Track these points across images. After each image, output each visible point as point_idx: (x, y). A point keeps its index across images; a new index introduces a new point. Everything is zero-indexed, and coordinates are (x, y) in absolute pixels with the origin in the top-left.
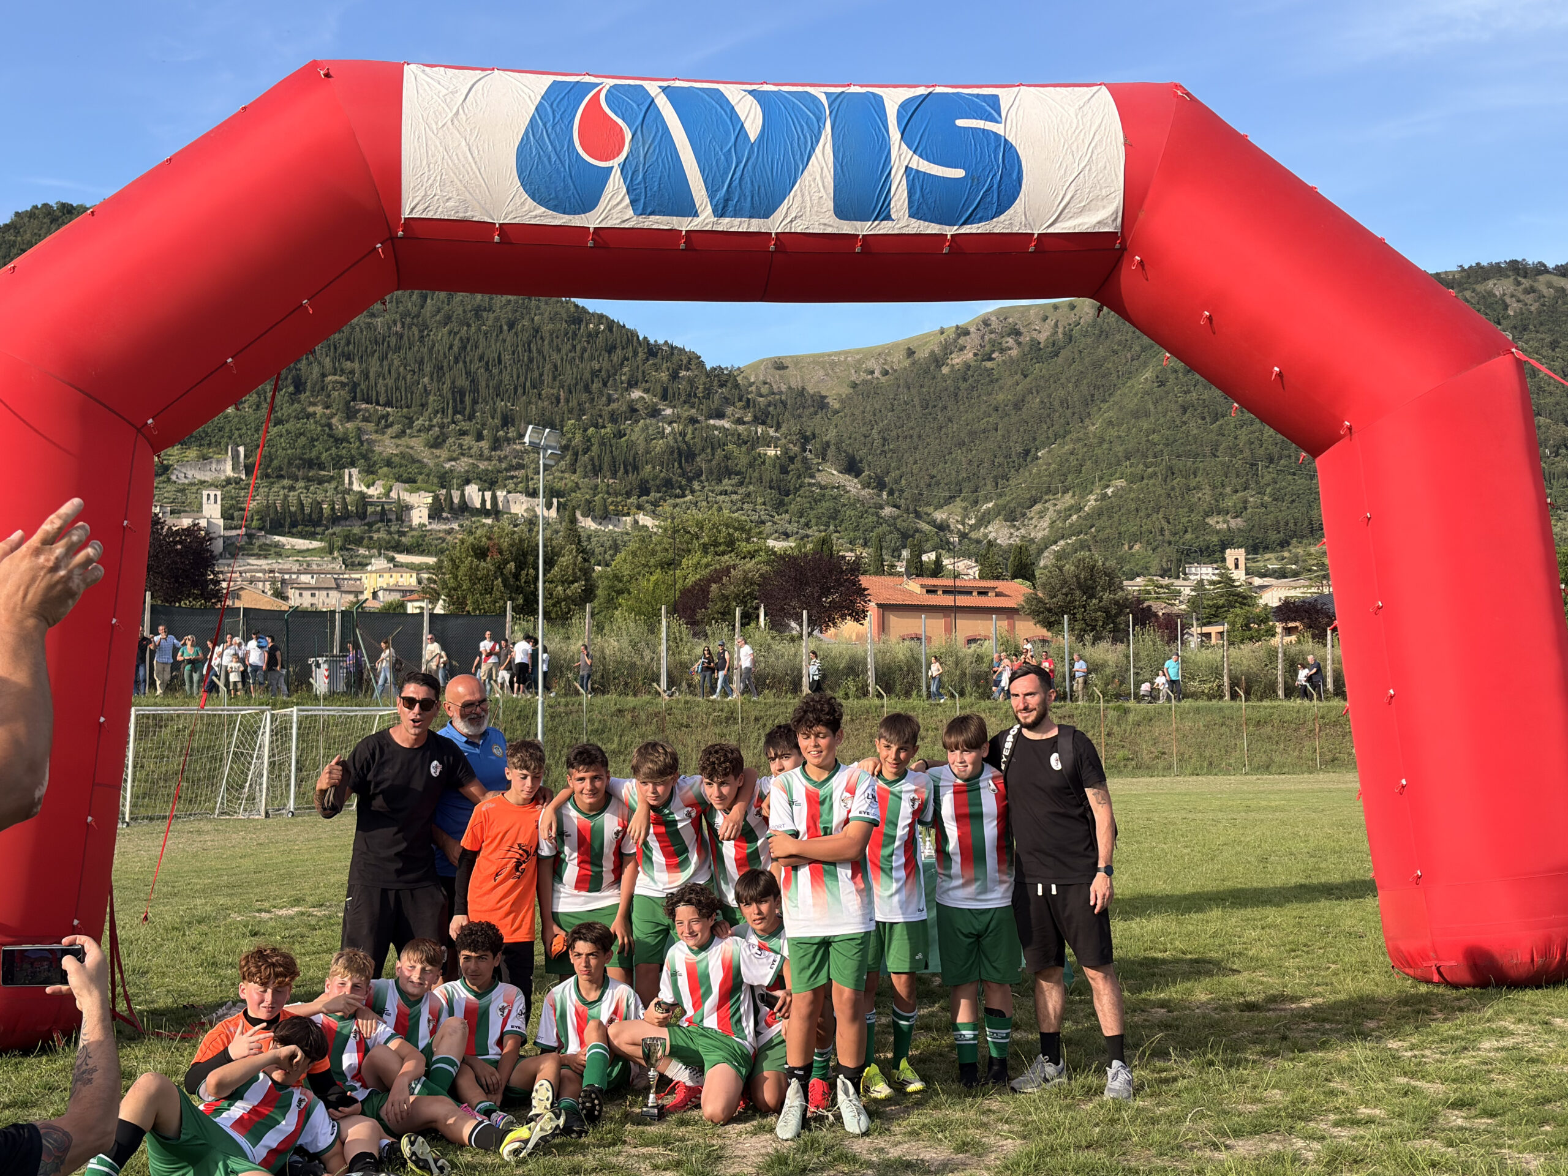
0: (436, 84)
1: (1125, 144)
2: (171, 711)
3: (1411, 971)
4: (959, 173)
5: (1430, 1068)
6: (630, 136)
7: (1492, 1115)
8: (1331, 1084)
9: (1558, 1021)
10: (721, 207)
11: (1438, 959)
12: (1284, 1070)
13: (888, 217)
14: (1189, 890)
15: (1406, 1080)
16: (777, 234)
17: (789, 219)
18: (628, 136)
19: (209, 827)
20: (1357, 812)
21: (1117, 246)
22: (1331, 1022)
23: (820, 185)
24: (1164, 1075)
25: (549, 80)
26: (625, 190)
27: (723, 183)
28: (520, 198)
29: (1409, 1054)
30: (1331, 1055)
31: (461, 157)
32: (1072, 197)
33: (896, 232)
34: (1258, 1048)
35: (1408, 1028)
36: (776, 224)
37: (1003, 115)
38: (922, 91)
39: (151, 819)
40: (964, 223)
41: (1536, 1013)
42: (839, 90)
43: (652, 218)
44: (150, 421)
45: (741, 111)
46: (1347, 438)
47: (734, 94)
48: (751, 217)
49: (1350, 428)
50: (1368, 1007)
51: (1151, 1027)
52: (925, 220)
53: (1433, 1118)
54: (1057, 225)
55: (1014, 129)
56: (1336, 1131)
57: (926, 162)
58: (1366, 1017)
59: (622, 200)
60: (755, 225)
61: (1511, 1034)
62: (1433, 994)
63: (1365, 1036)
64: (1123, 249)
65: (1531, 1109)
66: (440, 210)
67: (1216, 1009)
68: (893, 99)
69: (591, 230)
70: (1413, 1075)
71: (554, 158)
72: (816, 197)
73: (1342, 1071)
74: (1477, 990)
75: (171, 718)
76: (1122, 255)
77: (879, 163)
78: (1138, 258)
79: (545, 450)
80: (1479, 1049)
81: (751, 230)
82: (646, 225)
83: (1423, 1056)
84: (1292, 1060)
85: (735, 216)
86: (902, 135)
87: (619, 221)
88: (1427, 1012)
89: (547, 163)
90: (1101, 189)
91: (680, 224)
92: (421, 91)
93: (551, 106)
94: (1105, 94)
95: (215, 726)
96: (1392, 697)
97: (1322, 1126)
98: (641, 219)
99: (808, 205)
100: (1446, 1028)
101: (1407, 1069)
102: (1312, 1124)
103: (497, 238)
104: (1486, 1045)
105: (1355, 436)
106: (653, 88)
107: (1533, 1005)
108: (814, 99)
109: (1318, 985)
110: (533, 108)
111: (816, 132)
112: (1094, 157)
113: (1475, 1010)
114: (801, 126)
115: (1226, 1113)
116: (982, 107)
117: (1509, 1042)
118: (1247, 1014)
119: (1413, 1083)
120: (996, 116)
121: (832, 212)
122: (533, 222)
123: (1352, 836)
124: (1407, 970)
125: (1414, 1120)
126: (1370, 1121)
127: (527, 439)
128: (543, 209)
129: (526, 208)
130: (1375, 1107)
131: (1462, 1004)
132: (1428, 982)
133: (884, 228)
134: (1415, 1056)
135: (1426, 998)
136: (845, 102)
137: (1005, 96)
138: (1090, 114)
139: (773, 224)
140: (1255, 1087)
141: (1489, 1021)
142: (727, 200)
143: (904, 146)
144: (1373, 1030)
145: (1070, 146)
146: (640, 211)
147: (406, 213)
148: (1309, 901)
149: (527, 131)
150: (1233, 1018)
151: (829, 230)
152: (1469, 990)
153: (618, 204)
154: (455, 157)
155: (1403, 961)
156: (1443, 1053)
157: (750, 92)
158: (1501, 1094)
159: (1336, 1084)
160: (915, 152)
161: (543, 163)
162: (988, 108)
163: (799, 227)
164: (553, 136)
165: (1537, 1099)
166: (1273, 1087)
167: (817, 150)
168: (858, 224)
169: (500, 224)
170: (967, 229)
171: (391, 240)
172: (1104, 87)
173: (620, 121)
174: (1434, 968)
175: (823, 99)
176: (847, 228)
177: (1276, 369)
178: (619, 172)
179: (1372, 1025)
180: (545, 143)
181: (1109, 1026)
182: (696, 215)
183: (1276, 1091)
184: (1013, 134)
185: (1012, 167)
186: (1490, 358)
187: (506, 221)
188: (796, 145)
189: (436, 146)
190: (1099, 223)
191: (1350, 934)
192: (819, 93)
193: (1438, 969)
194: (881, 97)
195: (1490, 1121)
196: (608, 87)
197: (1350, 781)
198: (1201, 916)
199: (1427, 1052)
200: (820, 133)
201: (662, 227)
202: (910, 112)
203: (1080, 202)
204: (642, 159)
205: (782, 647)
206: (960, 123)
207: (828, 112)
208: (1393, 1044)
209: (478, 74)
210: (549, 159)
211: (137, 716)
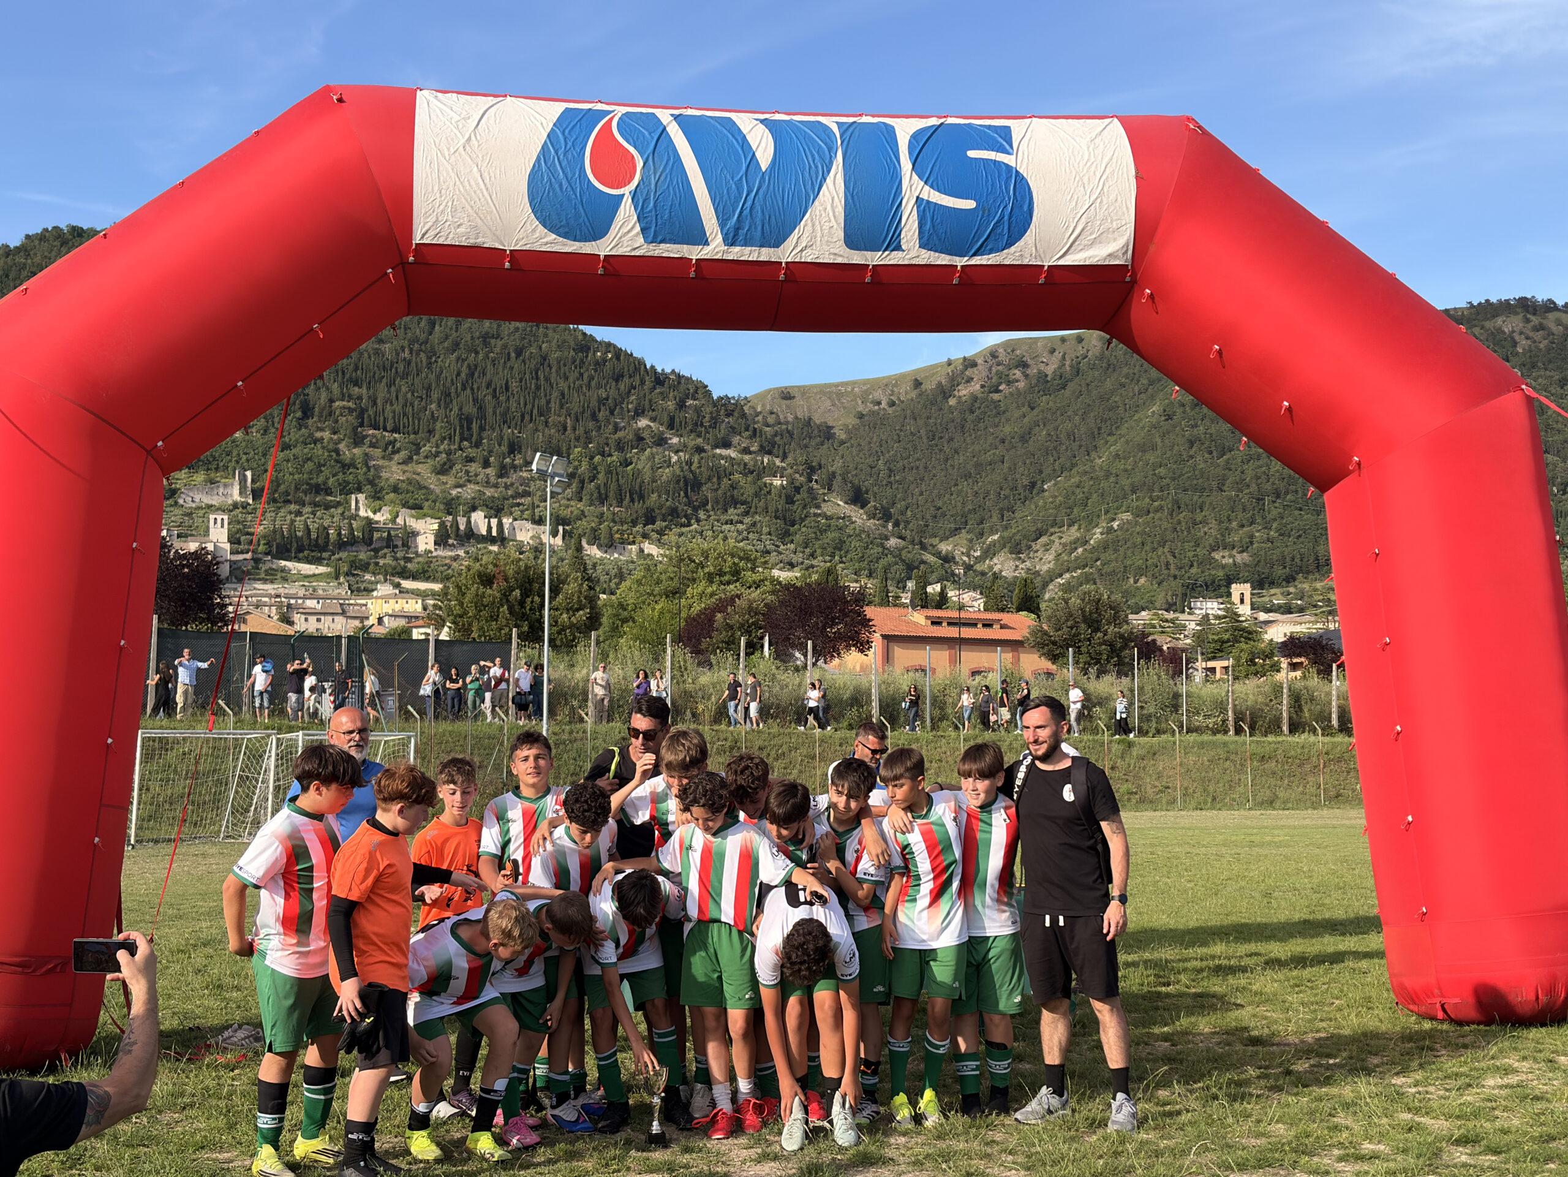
0: (449, 111)
1: (1137, 177)
2: (178, 734)
3: (1414, 1008)
4: (970, 204)
5: (1435, 1105)
6: (642, 164)
7: (1496, 1152)
8: (1335, 1119)
9: (1562, 1059)
10: (731, 235)
11: (1443, 996)
12: (1288, 1105)
13: (898, 248)
14: (1192, 924)
15: (1410, 1116)
16: (787, 263)
17: (799, 249)
18: (640, 164)
19: (214, 850)
20: (1362, 848)
21: (1128, 279)
22: (1335, 1057)
23: (831, 214)
24: (1168, 1108)
25: (560, 107)
26: (635, 217)
27: (734, 212)
28: (531, 225)
29: (1413, 1090)
30: (1334, 1091)
31: (473, 183)
32: (1083, 230)
33: (906, 262)
34: (1263, 1083)
35: (1415, 1064)
36: (787, 253)
37: (1015, 146)
38: (934, 121)
39: (156, 842)
40: (974, 255)
41: (1540, 1051)
42: (851, 120)
43: (663, 246)
44: (160, 444)
45: (753, 142)
46: (1357, 472)
47: (746, 122)
48: (762, 246)
49: (1359, 464)
50: (1373, 1043)
51: (1155, 1061)
52: (936, 251)
53: (1437, 1154)
54: (1067, 257)
55: (1026, 160)
56: (1340, 1166)
57: (937, 193)
58: (1370, 1053)
59: (633, 228)
60: (765, 254)
61: (1515, 1071)
62: (1437, 1031)
63: (1368, 1072)
64: (1134, 282)
65: (1535, 1147)
66: (451, 236)
67: (1220, 1043)
68: (905, 129)
69: (602, 258)
70: (1417, 1111)
71: (565, 185)
72: (826, 226)
73: (1346, 1106)
74: (1481, 1027)
75: (176, 741)
76: (1132, 287)
77: (890, 193)
78: (1148, 291)
79: (553, 477)
80: (1483, 1086)
81: (761, 259)
82: (656, 253)
83: (1427, 1092)
84: (1296, 1094)
85: (745, 245)
86: (914, 165)
87: (629, 249)
88: (1431, 1049)
89: (558, 189)
90: (1112, 222)
91: (691, 253)
92: (433, 117)
93: (563, 133)
94: (1116, 129)
95: (220, 750)
96: (1398, 733)
97: (1326, 1161)
98: (651, 246)
99: (819, 235)
100: (1450, 1064)
101: (1411, 1105)
102: (1316, 1159)
103: (507, 265)
104: (1491, 1082)
105: (1364, 471)
106: (664, 116)
107: (1538, 1043)
108: (826, 129)
109: (1322, 1020)
110: (545, 135)
111: (827, 161)
112: (1105, 190)
113: (1479, 1047)
114: (813, 156)
115: (1231, 1147)
116: (995, 139)
117: (1513, 1079)
118: (1251, 1048)
119: (1417, 1119)
120: (1008, 147)
121: (842, 242)
122: (543, 249)
123: (1356, 872)
124: (1411, 1007)
125: (1419, 1156)
126: (1374, 1156)
127: (534, 467)
128: (554, 236)
129: (537, 235)
130: (1379, 1142)
131: (1467, 1040)
132: (1433, 1018)
133: (894, 258)
134: (1419, 1093)
135: (1431, 1034)
136: (856, 133)
137: (1017, 128)
138: (1101, 147)
139: (783, 253)
140: (1259, 1121)
141: (1493, 1058)
142: (737, 229)
143: (915, 177)
144: (1377, 1066)
145: (1081, 179)
146: (650, 239)
147: (417, 239)
148: (1313, 937)
149: (538, 159)
150: (1236, 1052)
151: (839, 260)
152: (1473, 1027)
153: (629, 231)
154: (466, 184)
155: (1407, 997)
156: (1447, 1090)
157: (762, 121)
158: (1505, 1132)
159: (1340, 1119)
160: (926, 183)
161: (554, 190)
162: (1000, 139)
163: (809, 257)
164: (564, 163)
165: (1541, 1137)
166: (1277, 1122)
167: (828, 180)
168: (869, 254)
169: (511, 251)
170: (976, 261)
171: (402, 265)
172: (1116, 120)
173: (631, 149)
174: (1438, 1006)
175: (835, 128)
176: (857, 258)
177: (1286, 403)
178: (630, 200)
179: (1376, 1060)
180: (556, 170)
181: (1115, 1058)
182: (706, 243)
183: (1280, 1125)
184: (1024, 165)
185: (1023, 198)
186: (1499, 394)
187: (517, 248)
188: (807, 175)
189: (448, 173)
190: (1110, 255)
191: (1354, 970)
192: (831, 122)
193: (1442, 1006)
194: (893, 127)
195: (1494, 1158)
196: (620, 115)
197: (1356, 817)
198: (1205, 950)
199: (1431, 1089)
200: (831, 163)
201: (672, 255)
202: (922, 142)
203: (1091, 234)
204: (653, 186)
205: (788, 678)
206: (972, 154)
207: (839, 142)
208: (1398, 1081)
209: (491, 100)
210: (561, 185)
211: (143, 739)
